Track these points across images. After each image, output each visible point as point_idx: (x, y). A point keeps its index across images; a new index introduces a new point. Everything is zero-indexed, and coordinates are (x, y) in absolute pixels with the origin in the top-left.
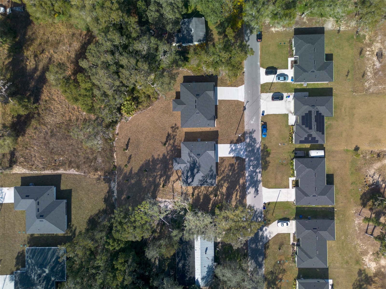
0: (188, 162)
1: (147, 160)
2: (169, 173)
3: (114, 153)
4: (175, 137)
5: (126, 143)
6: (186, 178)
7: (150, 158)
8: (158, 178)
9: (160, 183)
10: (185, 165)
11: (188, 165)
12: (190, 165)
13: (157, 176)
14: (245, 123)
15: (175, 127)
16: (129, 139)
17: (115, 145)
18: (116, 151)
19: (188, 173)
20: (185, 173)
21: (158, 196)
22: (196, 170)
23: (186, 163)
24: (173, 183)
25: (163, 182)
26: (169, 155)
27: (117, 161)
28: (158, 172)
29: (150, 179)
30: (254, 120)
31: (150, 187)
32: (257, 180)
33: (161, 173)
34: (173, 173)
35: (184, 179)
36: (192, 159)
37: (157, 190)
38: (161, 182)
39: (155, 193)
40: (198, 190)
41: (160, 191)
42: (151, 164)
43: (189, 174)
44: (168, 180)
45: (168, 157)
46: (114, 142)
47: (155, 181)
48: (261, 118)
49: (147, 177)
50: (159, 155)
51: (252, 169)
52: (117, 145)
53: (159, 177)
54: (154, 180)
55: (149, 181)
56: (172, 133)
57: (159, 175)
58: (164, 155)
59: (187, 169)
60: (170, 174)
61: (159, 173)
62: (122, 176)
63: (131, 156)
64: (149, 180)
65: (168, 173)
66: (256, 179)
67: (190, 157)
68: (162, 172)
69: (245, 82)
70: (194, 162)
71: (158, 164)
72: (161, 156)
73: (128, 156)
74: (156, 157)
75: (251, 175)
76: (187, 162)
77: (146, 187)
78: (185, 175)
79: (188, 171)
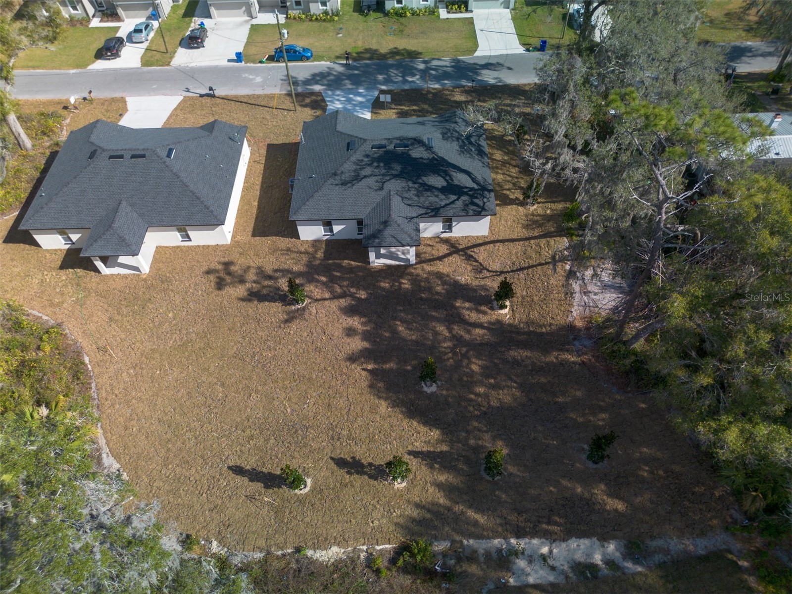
0: (381, 189)
1: (371, 386)
2: (439, 289)
3: (312, 562)
4: (270, 273)
5: (259, 486)
6: (453, 197)
7: (360, 374)
8: (469, 332)
9: (490, 323)
10: (396, 201)
11: (395, 185)
12: (395, 177)
13: (458, 340)
14: (259, 92)
15: (222, 275)
16: (238, 470)
17: (258, 555)
18: (298, 550)
19: (430, 188)
20: (432, 199)
21: (561, 320)
22: (417, 153)
23: (389, 197)
24: (488, 274)
25: (485, 313)
26: (353, 290)
27: (365, 537)
28: (436, 333)
29: (475, 368)
30: (251, 77)
31: (516, 363)
32: (452, 67)
33: (438, 320)
34: (439, 275)
35: (459, 204)
36: (367, 171)
37: (529, 333)
38: (484, 319)
39: (550, 334)
40: (509, 190)
41: (535, 315)
42: (391, 365)
43: (437, 181)
44: (475, 291)
45: (363, 295)
46: (237, 560)
47: (481, 344)
48: (249, 65)
49: (469, 386)
50: (350, 332)
51: (418, 77)
52: (262, 543)
53: (457, 329)
54: (479, 348)
55: (487, 372)
56: (248, 285)
57: (450, 330)
58: (350, 311)
59: (413, 192)
60: (444, 283)
61: (441, 328)
62: (471, 514)
63: (341, 463)
64: (482, 375)
65: (438, 293)
66: (449, 69)
67: (357, 178)
68: (434, 319)
69: (118, 95)
70: (379, 159)
71: (395, 332)
72: (355, 322)
73: (341, 473)
74: (357, 344)
75: (437, 79)
76: (383, 193)
77: (521, 386)
78: (442, 200)
79: (424, 184)
